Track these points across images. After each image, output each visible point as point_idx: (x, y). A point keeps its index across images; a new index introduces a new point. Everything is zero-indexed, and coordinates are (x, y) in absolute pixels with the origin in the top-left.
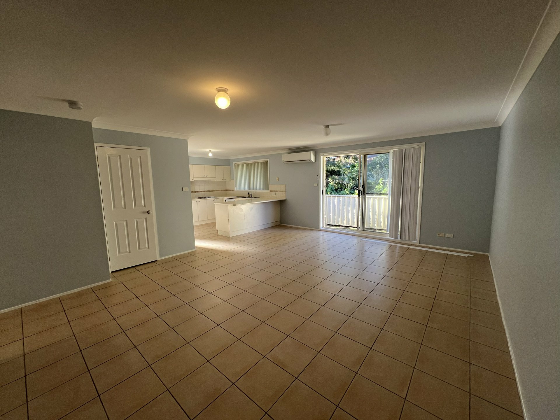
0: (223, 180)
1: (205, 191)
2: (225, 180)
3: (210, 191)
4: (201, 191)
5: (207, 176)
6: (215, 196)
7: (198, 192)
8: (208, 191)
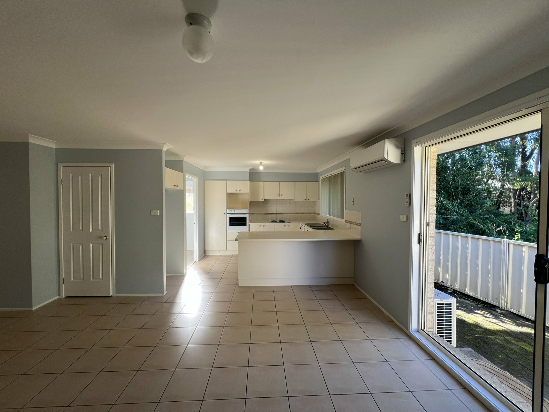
0: (305, 201)
1: (283, 214)
2: (309, 201)
3: (290, 214)
4: (279, 213)
5: (282, 195)
6: (290, 220)
7: (274, 214)
8: (287, 213)
